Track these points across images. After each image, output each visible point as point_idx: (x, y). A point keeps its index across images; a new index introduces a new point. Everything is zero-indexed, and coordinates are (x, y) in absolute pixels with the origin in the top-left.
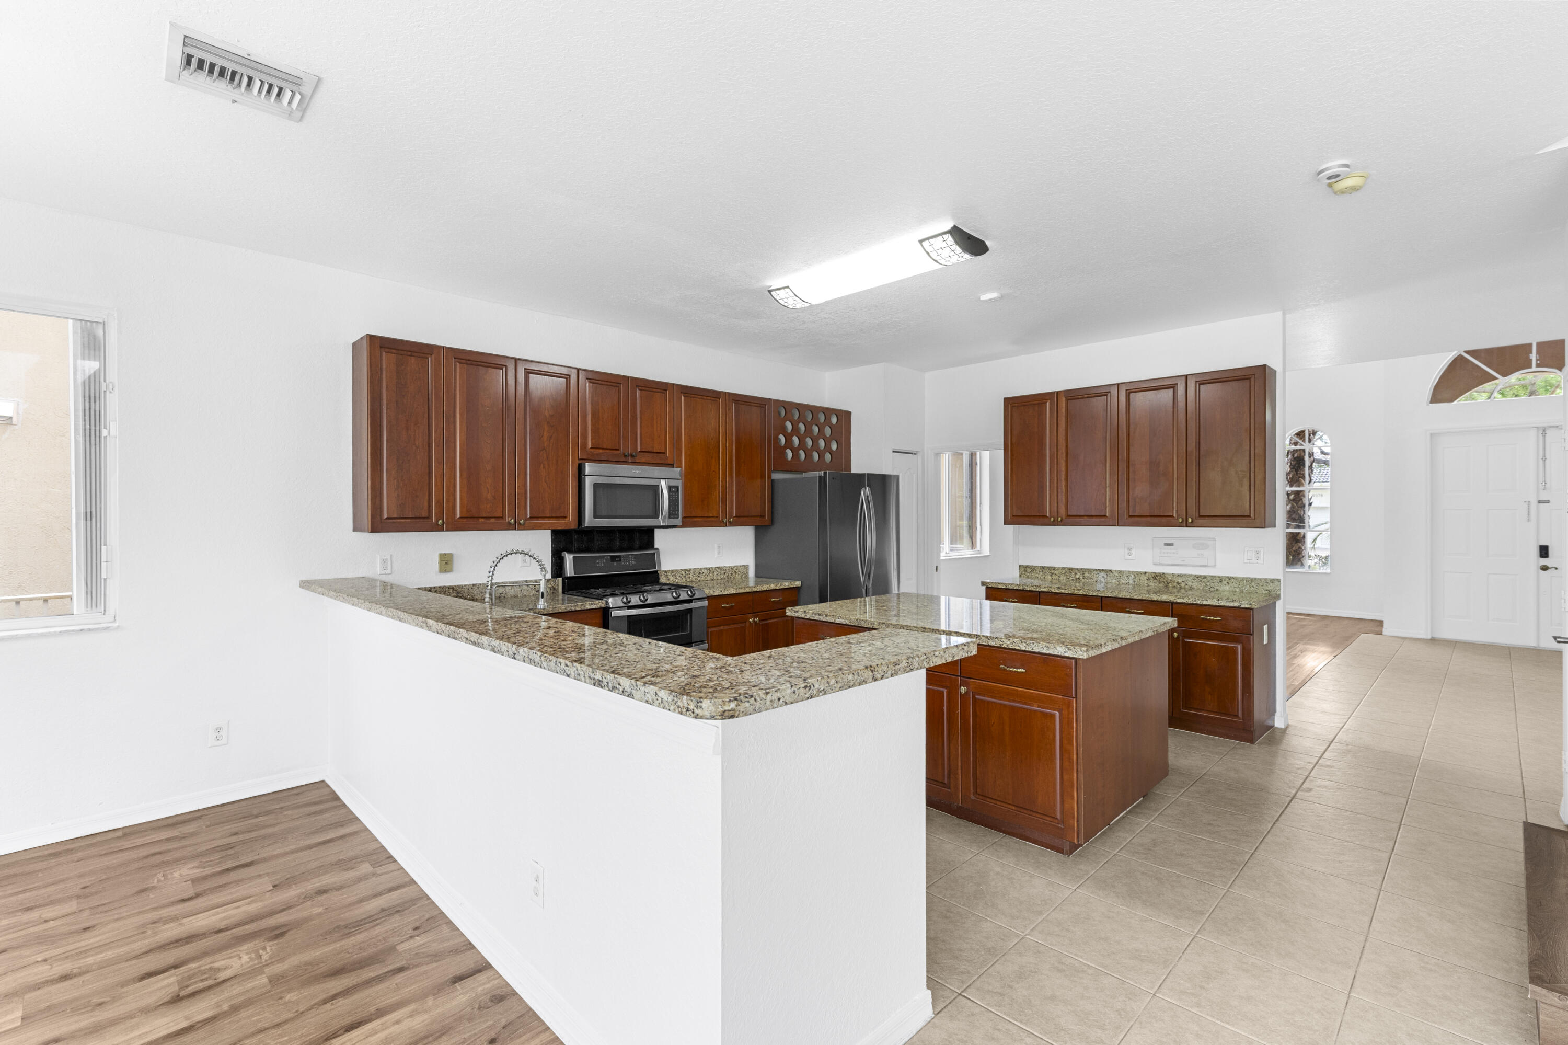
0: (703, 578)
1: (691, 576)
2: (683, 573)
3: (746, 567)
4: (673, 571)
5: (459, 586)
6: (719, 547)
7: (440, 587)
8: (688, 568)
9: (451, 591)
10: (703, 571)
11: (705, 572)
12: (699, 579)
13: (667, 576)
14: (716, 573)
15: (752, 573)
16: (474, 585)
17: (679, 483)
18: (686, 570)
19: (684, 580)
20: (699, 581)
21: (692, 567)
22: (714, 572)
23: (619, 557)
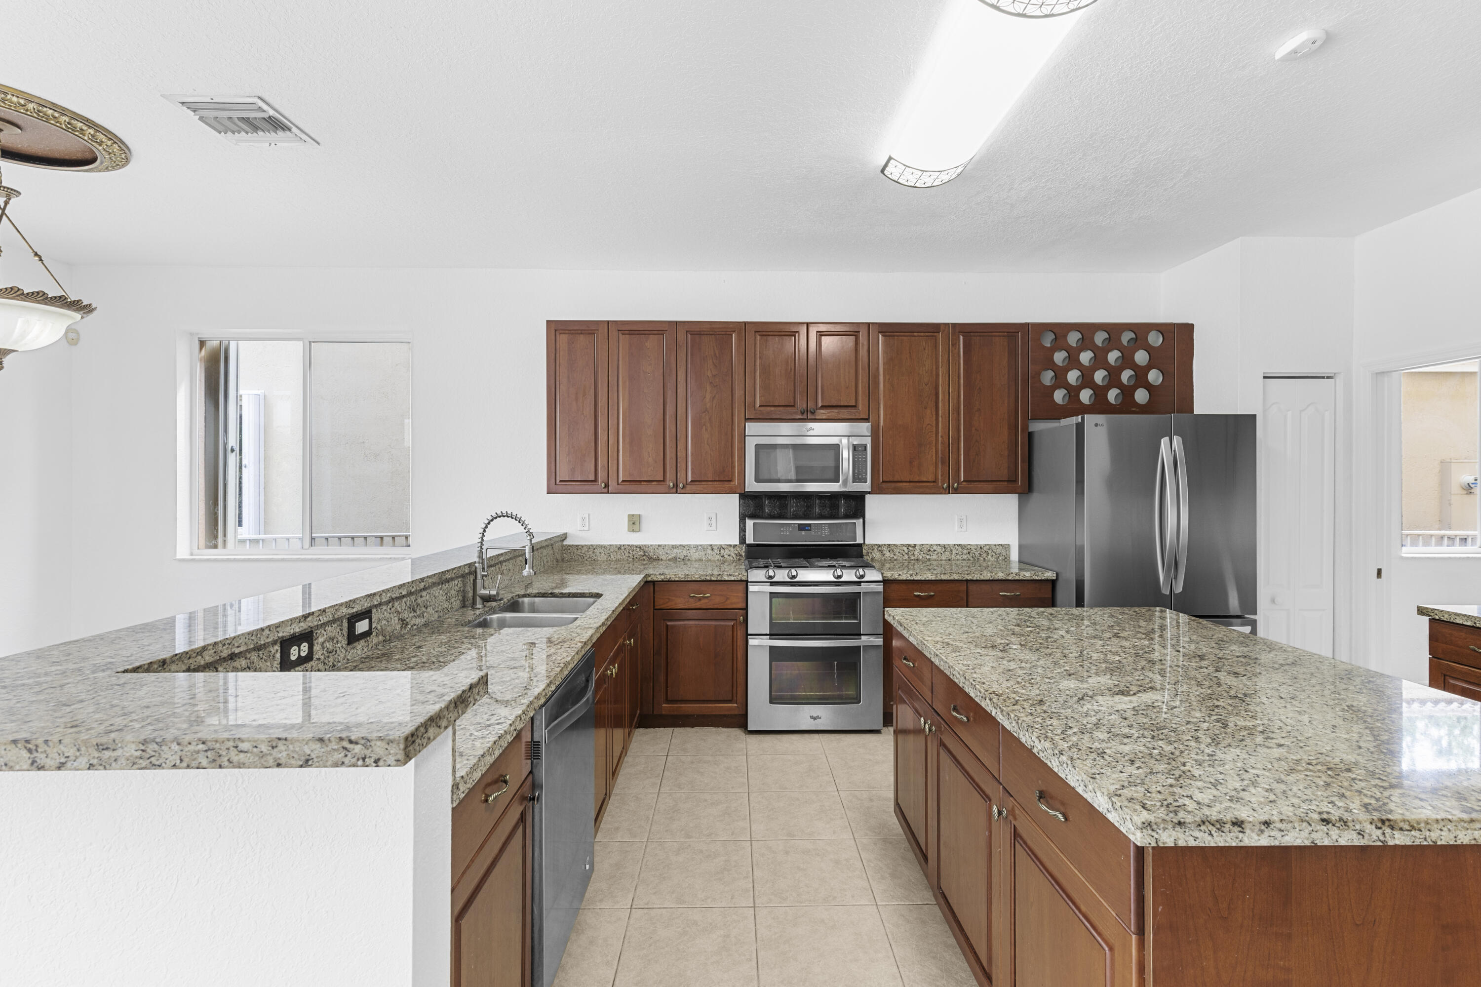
0: (934, 557)
1: (916, 553)
2: (905, 549)
3: (1007, 547)
4: (889, 545)
5: (645, 546)
6: (961, 520)
7: (628, 545)
8: (912, 543)
9: (638, 549)
10: (935, 548)
11: (939, 549)
12: (928, 557)
13: (881, 551)
14: (954, 552)
15: (1014, 556)
16: (659, 546)
17: (868, 441)
18: (909, 545)
19: (906, 557)
20: (929, 560)
21: (918, 543)
22: (951, 550)
23: (810, 525)
